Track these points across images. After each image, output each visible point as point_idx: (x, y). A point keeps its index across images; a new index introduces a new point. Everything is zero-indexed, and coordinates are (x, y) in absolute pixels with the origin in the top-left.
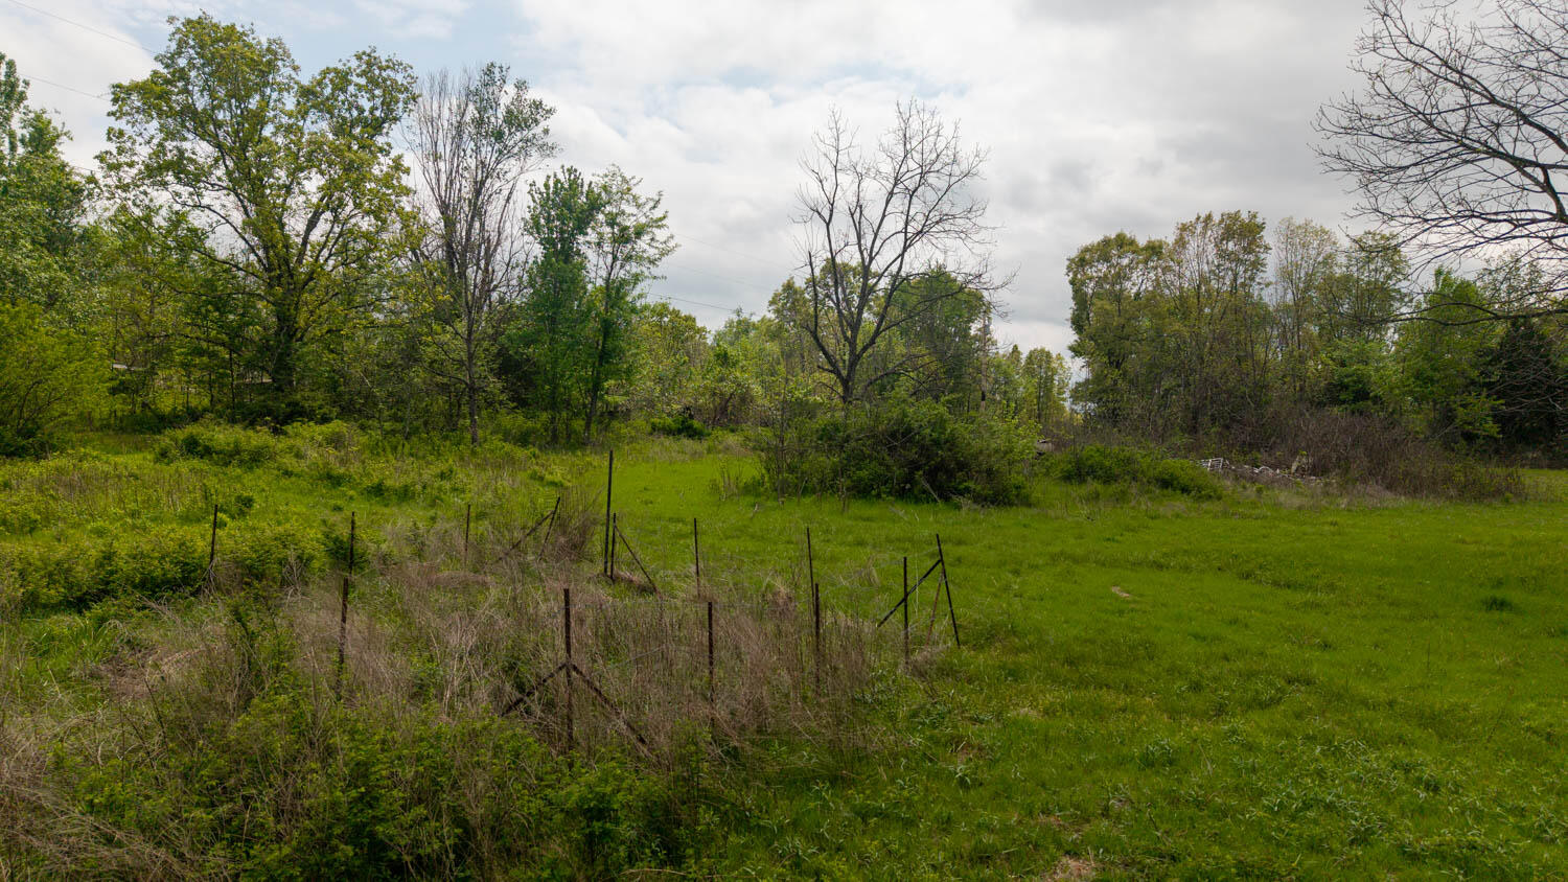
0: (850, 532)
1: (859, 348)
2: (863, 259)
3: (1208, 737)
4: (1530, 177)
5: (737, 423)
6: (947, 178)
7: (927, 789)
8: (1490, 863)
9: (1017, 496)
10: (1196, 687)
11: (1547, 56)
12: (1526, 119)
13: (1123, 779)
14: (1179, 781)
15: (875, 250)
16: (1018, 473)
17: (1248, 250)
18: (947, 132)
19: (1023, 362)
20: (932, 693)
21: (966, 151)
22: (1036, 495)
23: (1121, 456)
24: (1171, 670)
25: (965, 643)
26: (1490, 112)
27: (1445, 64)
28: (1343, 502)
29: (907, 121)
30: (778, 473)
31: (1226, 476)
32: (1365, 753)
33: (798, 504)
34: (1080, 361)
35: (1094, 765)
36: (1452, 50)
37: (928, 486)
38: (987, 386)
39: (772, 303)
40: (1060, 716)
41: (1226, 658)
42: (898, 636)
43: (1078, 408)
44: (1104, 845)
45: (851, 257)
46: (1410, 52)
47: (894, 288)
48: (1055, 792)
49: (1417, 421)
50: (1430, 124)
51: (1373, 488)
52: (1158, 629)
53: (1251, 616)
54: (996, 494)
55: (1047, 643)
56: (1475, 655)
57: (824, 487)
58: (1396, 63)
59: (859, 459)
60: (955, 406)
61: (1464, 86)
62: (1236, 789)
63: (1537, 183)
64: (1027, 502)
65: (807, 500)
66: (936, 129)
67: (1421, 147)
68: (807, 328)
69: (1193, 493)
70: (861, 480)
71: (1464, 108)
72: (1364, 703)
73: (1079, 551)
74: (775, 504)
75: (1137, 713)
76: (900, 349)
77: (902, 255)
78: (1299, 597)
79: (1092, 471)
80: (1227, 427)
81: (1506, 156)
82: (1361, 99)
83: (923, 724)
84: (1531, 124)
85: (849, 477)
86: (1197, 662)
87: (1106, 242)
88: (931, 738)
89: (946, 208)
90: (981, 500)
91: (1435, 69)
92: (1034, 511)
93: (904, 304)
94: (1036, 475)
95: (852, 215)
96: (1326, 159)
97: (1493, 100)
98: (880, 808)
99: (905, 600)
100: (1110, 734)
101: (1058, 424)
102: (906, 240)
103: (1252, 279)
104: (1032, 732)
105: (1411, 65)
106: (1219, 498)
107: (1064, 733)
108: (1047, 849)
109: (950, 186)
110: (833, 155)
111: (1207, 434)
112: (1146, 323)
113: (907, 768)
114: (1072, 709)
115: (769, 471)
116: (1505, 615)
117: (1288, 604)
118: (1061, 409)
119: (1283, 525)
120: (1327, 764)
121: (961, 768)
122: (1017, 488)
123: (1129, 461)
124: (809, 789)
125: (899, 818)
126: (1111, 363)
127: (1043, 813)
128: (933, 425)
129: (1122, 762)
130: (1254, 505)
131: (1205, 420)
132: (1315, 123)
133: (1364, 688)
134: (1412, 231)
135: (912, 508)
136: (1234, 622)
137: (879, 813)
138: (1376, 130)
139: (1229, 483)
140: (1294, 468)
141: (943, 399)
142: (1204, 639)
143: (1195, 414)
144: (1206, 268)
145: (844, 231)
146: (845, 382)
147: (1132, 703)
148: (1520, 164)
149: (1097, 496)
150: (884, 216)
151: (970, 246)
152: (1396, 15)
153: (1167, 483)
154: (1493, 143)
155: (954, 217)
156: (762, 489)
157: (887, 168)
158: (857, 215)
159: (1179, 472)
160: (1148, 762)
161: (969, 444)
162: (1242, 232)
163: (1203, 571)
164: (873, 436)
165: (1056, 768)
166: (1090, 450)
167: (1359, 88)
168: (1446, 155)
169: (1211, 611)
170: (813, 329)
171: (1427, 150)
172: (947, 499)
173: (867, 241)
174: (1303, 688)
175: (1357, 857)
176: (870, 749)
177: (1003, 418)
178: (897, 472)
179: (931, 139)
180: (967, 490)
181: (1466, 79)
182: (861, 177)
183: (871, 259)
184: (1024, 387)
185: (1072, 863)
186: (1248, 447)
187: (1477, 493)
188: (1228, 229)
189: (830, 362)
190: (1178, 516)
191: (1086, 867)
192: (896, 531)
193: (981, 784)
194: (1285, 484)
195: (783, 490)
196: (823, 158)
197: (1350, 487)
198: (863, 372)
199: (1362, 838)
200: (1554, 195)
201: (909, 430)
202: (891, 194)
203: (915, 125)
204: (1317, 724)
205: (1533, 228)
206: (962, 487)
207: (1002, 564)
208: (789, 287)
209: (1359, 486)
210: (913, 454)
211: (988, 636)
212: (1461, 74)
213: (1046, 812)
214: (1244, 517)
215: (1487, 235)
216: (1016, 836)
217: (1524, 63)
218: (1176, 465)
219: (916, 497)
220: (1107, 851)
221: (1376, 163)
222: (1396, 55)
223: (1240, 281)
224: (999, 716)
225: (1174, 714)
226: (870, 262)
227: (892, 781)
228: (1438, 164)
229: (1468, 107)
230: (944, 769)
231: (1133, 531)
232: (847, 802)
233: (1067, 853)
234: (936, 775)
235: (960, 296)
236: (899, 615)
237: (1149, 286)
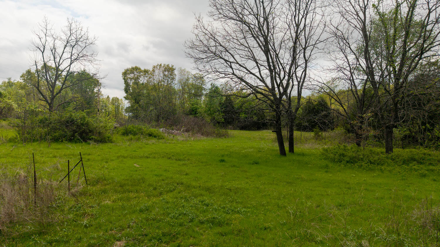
0: (51, 153)
1: (55, 94)
2: (56, 65)
3: (157, 202)
4: (228, 64)
5: (7, 117)
6: (85, 44)
7: (73, 230)
8: (217, 221)
9: (108, 140)
10: (155, 189)
11: (231, 37)
12: (227, 51)
13: (134, 216)
14: (149, 214)
15: (60, 63)
16: (109, 133)
17: (171, 75)
18: (85, 30)
19: (111, 101)
20: (77, 201)
21: (91, 36)
22: (114, 139)
23: (138, 128)
24: (149, 185)
25: (89, 185)
26: (220, 48)
27: (211, 35)
28: (192, 139)
29: (71, 25)
30: (23, 135)
31: (166, 133)
32: (193, 199)
33: (31, 145)
34: (127, 101)
35: (126, 214)
36: (213, 32)
37: (79, 138)
38: (100, 108)
39: (21, 77)
40: (117, 202)
41: (163, 180)
42: (66, 184)
43: (127, 115)
44: (128, 236)
45: (52, 64)
46: (204, 31)
47: (67, 75)
48: (114, 224)
49: (208, 119)
50: (209, 49)
51: (199, 135)
52: (146, 174)
53: (170, 169)
54: (101, 140)
55: (115, 181)
56: (217, 173)
57: (42, 139)
58: (201, 33)
59: (55, 129)
60: (88, 114)
61: (215, 41)
62: (163, 214)
63: (229, 66)
64: (111, 142)
65: (35, 144)
66: (81, 28)
67: (207, 54)
68: (35, 86)
69: (157, 137)
70: (55, 136)
71: (215, 46)
72: (194, 187)
73: (126, 155)
74: (22, 145)
75: (139, 198)
76: (70, 95)
77: (70, 65)
78: (181, 163)
79: (130, 132)
80: (166, 120)
81: (223, 59)
82: (194, 40)
83: (74, 211)
84: (228, 52)
85: (51, 135)
86: (156, 182)
87: (133, 68)
88: (76, 215)
89: (85, 53)
90: (97, 141)
91: (209, 36)
92: (113, 144)
93: (72, 81)
94: (114, 133)
95: (52, 51)
96: (186, 54)
97: (221, 45)
98: (57, 239)
99: (68, 174)
100: (131, 205)
101: (121, 119)
102: (71, 61)
103: (172, 82)
104: (109, 208)
105: (204, 34)
106: (164, 139)
107: (118, 207)
108: (111, 240)
109: (86, 46)
110: (45, 31)
111: (161, 122)
112: (145, 91)
113: (67, 225)
114: (121, 199)
115: (19, 134)
116: (224, 163)
117: (179, 165)
118: (122, 115)
119: (179, 145)
120: (185, 204)
121: (85, 222)
122: (108, 137)
123: (140, 129)
124: (30, 238)
125: (63, 241)
126: (136, 102)
127: (110, 230)
128: (81, 119)
129: (134, 212)
130: (172, 140)
131: (161, 118)
132: (184, 45)
133: (194, 184)
134: (206, 74)
135: (74, 145)
136: (166, 170)
137: (56, 241)
138: (197, 49)
139: (166, 135)
140: (182, 130)
141: (85, 111)
142: (158, 176)
143: (158, 116)
144: (160, 78)
145: (49, 55)
146: (49, 104)
147: (138, 195)
148: (226, 61)
149: (131, 139)
150: (63, 52)
151: (93, 65)
152: (201, 21)
153: (150, 135)
154: (221, 56)
155: (87, 56)
156: (17, 140)
157: (64, 37)
158: (53, 51)
159: (153, 132)
160: (141, 211)
161: (93, 125)
162: (169, 70)
163: (158, 158)
164: (60, 122)
165: (115, 217)
166: (130, 126)
167: (194, 38)
168: (212, 57)
169: (160, 168)
170: (37, 86)
171: (208, 55)
172: (86, 141)
173: (58, 60)
174: (180, 186)
175: (190, 225)
176: (54, 221)
177: (104, 117)
178: (69, 134)
179: (79, 31)
180: (92, 138)
181: (216, 39)
182: (55, 39)
183: (59, 65)
184: (111, 108)
185: (118, 243)
186: (171, 125)
187: (220, 136)
188: (166, 68)
189: (44, 97)
190: (153, 144)
191: (123, 243)
192: (68, 152)
193: (92, 226)
194: (179, 134)
195: (25, 140)
196: (41, 31)
197: (194, 135)
198: (56, 102)
199: (191, 221)
200: (232, 69)
201: (73, 120)
202: (66, 46)
203: (73, 26)
204: (184, 194)
205: (229, 76)
206: (91, 138)
207: (102, 160)
208: (29, 72)
209: (196, 134)
210: (74, 128)
211: (97, 181)
212: (214, 38)
213: (111, 230)
214: (170, 143)
215: (220, 76)
216: (102, 239)
217: (227, 38)
218: (153, 130)
219: (75, 141)
220: (128, 237)
221: (197, 57)
222: (201, 31)
223: (169, 82)
224: (98, 205)
225: (149, 197)
226: (59, 66)
227: (61, 230)
228: (210, 59)
229: (216, 46)
230: (80, 223)
231: (140, 148)
232: (44, 239)
233: (117, 240)
234: (77, 226)
235: (90, 80)
236: (67, 178)
237: (145, 81)
